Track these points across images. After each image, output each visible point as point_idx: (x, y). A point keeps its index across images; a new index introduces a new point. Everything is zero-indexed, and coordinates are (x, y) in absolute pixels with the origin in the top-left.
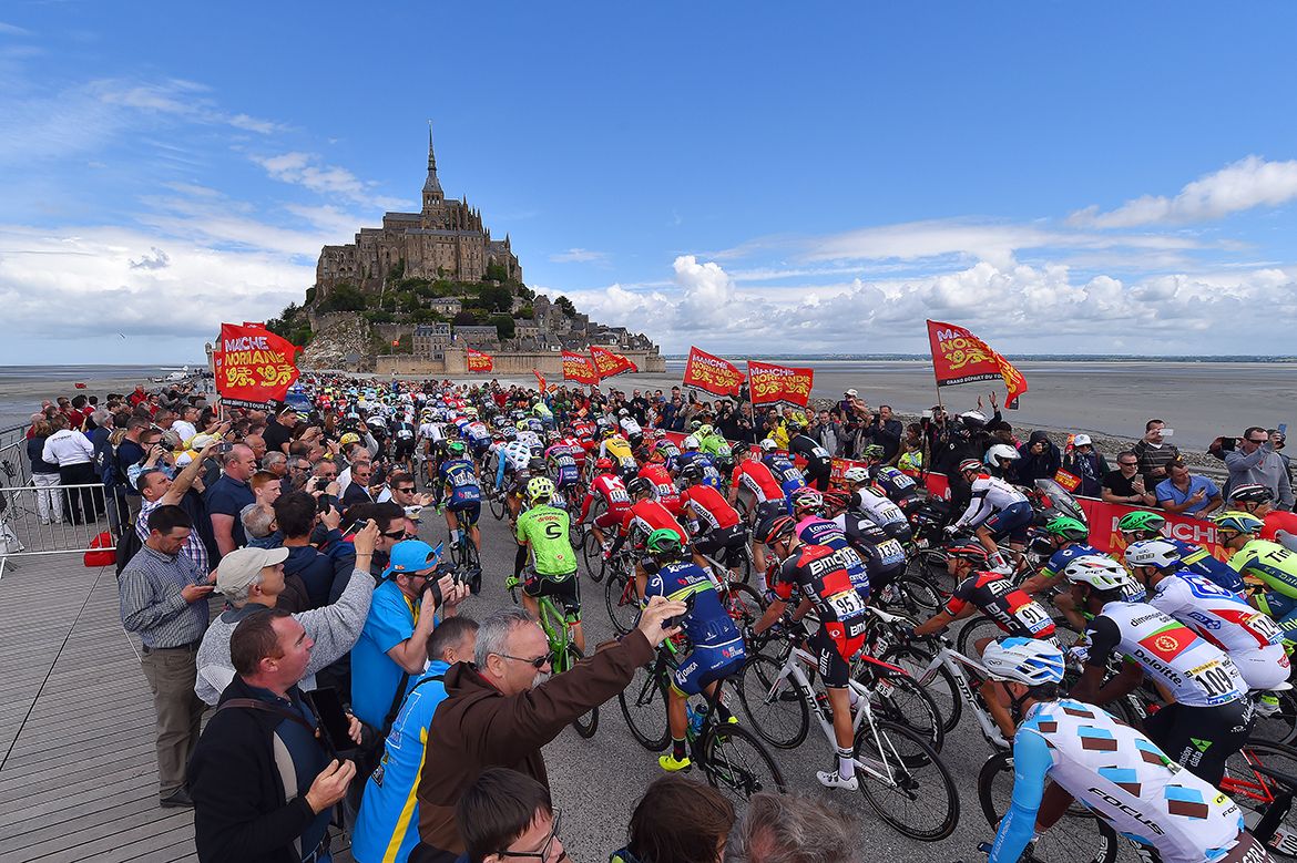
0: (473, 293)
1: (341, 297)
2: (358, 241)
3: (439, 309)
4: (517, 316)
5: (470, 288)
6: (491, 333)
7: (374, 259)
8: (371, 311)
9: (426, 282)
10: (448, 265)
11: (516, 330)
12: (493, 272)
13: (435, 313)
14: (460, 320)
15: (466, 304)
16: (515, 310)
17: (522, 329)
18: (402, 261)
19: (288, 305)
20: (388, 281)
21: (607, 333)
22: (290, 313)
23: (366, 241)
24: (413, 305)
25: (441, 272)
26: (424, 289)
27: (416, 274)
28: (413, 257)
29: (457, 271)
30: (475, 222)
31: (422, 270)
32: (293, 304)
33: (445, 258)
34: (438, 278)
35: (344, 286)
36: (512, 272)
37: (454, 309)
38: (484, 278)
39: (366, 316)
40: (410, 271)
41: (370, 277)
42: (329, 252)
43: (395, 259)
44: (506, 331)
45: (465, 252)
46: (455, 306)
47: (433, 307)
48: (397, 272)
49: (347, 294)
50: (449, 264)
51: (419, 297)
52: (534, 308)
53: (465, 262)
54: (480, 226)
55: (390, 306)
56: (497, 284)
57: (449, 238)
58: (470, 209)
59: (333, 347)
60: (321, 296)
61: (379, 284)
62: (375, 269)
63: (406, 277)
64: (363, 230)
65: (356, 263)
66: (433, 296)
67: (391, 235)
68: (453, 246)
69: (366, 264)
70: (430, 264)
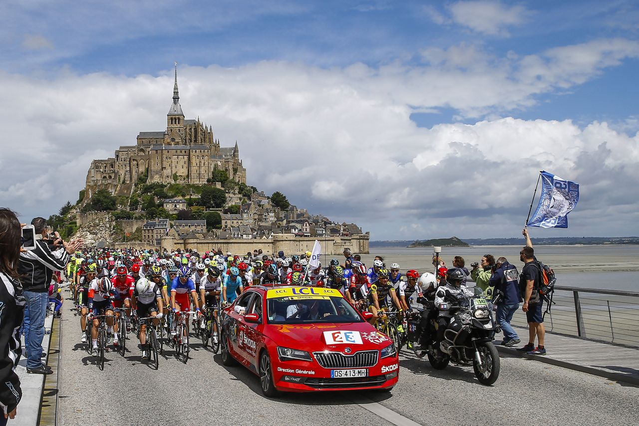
0: (197, 193)
1: (99, 201)
2: (117, 156)
3: (169, 207)
4: (227, 211)
5: (196, 188)
6: (202, 225)
7: (128, 169)
8: (118, 210)
9: (163, 186)
10: (182, 172)
11: (223, 222)
12: (219, 176)
13: (164, 211)
14: (182, 216)
15: (190, 203)
16: (227, 206)
17: (228, 221)
18: (147, 170)
19: (64, 204)
20: (136, 185)
22: (66, 210)
23: (122, 156)
24: (151, 203)
25: (175, 177)
26: (160, 191)
27: (156, 179)
28: (155, 167)
29: (188, 176)
30: (207, 136)
31: (161, 176)
32: (69, 203)
33: (179, 166)
34: (173, 182)
37: (181, 207)
38: (208, 181)
39: (113, 214)
40: (152, 178)
41: (124, 182)
42: (96, 164)
43: (142, 169)
44: (214, 223)
45: (194, 161)
46: (181, 205)
47: (165, 205)
48: (142, 179)
49: (104, 198)
50: (182, 170)
51: (156, 198)
53: (194, 169)
54: (211, 139)
55: (134, 205)
56: (218, 186)
57: (183, 151)
58: (204, 125)
59: (90, 236)
60: (87, 198)
61: (129, 188)
62: (128, 176)
63: (149, 182)
64: (121, 148)
65: (114, 172)
66: (166, 197)
67: (142, 150)
68: (186, 157)
69: (122, 172)
70: (167, 172)
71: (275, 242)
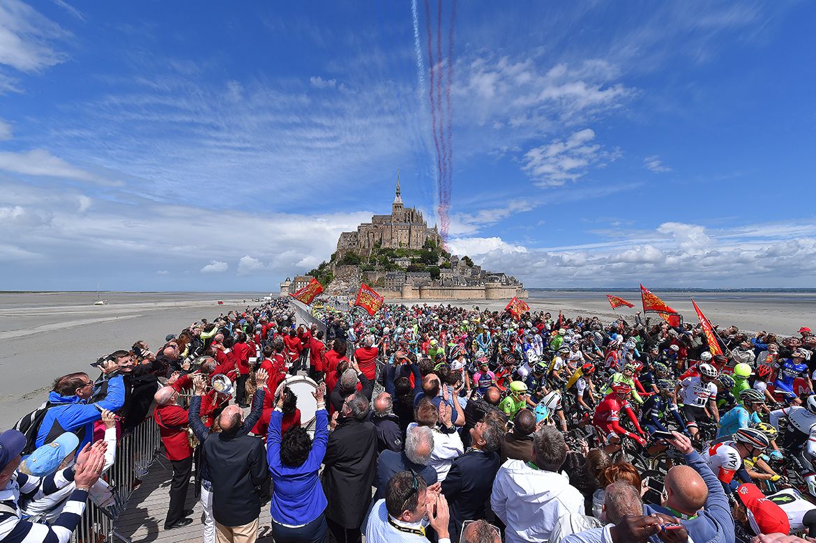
0: (417, 254)
1: (349, 258)
2: (359, 230)
3: (399, 263)
4: (441, 267)
5: (416, 252)
6: (427, 277)
7: (367, 238)
8: (364, 265)
9: (393, 250)
11: (441, 275)
12: (428, 244)
13: (397, 265)
14: (410, 269)
15: (413, 261)
16: (440, 264)
17: (444, 274)
18: (381, 239)
19: (321, 263)
20: (373, 249)
21: (493, 276)
22: (323, 266)
23: (363, 229)
24: (386, 262)
25: (400, 244)
26: (389, 252)
27: (387, 245)
28: (386, 237)
29: (409, 244)
30: (419, 218)
31: (391, 243)
32: (324, 262)
33: (403, 237)
34: (399, 247)
35: (351, 253)
36: (438, 244)
37: (407, 264)
38: (423, 247)
39: (361, 268)
40: (384, 244)
41: (364, 247)
42: (344, 235)
43: (377, 239)
44: (435, 275)
45: (414, 233)
46: (407, 262)
47: (396, 262)
48: (378, 245)
49: (351, 256)
50: (405, 240)
51: (388, 257)
52: (451, 263)
53: (413, 239)
54: (422, 221)
55: (373, 262)
56: (430, 250)
57: (406, 227)
58: (417, 212)
59: (343, 283)
60: (339, 257)
61: (368, 251)
62: (367, 243)
63: (382, 247)
64: (362, 224)
65: (357, 240)
66: (396, 257)
67: (376, 226)
68: (408, 231)
69: (362, 241)
70: (395, 240)
71: (487, 289)
